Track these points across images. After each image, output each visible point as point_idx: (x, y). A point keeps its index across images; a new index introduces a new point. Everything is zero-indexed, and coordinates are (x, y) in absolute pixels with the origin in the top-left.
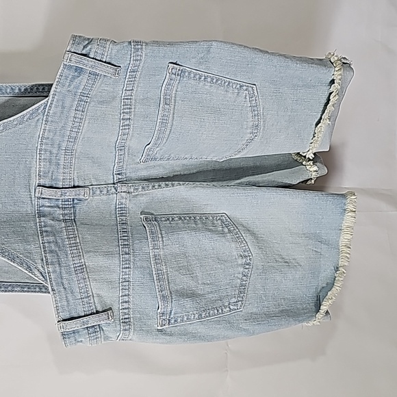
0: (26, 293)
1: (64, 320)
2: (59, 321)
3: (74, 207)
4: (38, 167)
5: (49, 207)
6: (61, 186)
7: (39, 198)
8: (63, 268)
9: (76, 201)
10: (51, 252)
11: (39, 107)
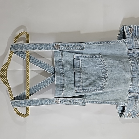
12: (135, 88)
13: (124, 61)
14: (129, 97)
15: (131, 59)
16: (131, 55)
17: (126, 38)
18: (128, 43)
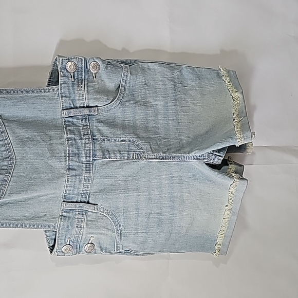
12: (75, 193)
13: (51, 133)
14: (65, 212)
15: (69, 130)
16: (69, 122)
17: (60, 84)
18: (63, 95)
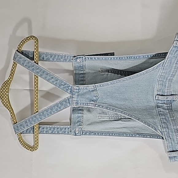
0: (152, 139)
1: (170, 152)
2: (168, 152)
3: (171, 103)
4: (157, 87)
5: (161, 103)
6: (166, 95)
7: (157, 100)
8: (169, 130)
9: (172, 101)
10: (164, 123)
11: (161, 64)
